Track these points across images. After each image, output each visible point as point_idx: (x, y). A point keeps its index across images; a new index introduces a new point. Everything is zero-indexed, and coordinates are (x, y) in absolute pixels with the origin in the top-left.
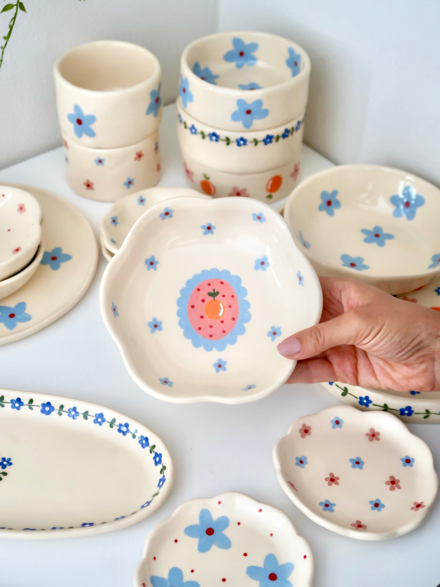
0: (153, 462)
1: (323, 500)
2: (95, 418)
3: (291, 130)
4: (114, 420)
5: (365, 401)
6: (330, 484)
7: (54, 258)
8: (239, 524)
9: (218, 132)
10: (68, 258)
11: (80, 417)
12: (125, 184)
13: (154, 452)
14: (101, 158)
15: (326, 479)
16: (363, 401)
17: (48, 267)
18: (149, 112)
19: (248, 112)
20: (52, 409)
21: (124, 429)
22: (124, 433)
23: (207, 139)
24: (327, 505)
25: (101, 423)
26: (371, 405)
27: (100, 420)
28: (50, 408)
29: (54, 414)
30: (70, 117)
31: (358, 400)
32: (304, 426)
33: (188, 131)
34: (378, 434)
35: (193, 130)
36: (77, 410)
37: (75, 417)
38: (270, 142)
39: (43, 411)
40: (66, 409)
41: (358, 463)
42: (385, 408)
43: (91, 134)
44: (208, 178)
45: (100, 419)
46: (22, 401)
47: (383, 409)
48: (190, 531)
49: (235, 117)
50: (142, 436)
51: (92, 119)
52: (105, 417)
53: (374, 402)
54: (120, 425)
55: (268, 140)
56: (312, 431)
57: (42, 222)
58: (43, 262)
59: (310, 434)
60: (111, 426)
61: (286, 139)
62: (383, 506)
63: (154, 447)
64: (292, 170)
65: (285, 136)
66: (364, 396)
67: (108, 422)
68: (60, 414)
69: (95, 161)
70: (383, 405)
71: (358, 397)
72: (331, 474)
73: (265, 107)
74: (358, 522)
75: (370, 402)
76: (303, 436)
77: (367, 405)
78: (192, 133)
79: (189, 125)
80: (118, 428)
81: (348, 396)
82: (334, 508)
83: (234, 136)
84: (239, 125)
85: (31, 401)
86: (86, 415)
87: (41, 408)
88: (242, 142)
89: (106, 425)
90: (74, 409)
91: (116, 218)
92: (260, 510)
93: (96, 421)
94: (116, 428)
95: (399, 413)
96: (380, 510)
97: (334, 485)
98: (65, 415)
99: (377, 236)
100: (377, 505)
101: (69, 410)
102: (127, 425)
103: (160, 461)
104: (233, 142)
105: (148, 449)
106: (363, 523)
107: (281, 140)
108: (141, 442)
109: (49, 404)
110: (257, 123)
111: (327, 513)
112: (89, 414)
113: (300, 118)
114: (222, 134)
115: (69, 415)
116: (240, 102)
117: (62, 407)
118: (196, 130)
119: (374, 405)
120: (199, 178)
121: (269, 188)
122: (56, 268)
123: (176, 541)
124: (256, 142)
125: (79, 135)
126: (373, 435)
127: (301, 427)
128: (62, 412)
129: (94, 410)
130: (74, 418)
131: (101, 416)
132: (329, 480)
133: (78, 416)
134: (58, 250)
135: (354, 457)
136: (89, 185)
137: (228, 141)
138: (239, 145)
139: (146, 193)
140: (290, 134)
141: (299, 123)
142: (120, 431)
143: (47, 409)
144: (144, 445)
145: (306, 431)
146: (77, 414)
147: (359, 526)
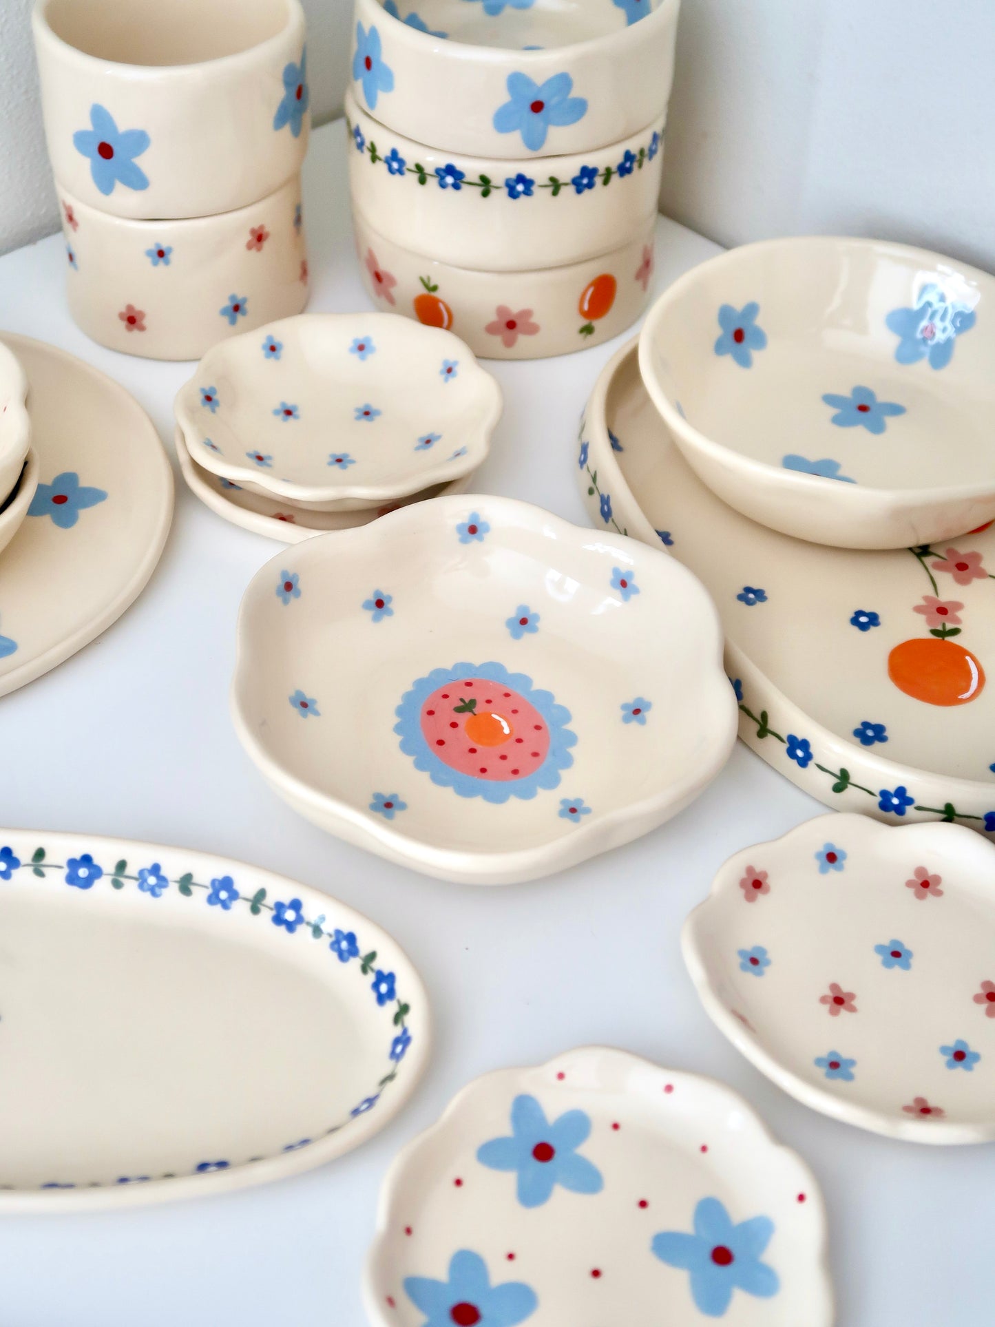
0: (373, 996)
1: (823, 1052)
2: (210, 891)
3: (638, 157)
4: (262, 894)
5: (895, 801)
6: (834, 1013)
7: (60, 500)
8: (616, 1126)
9: (460, 164)
10: (95, 496)
11: (172, 891)
12: (224, 312)
13: (372, 970)
14: (164, 246)
15: (823, 1000)
16: (889, 801)
17: (46, 521)
18: (280, 121)
19: (537, 107)
20: (96, 872)
21: (290, 915)
22: (291, 927)
23: (432, 182)
24: (834, 1065)
25: (228, 902)
26: (910, 810)
27: (223, 895)
28: (92, 871)
29: (102, 885)
30: (80, 139)
31: (879, 799)
32: (750, 870)
33: (382, 167)
34: (937, 879)
35: (395, 163)
36: (163, 872)
37: (157, 890)
38: (590, 185)
39: (72, 879)
40: (132, 870)
41: (896, 954)
42: (949, 814)
43: (138, 181)
44: (435, 288)
45: (223, 892)
46: (16, 854)
47: (943, 816)
48: (491, 1154)
49: (503, 121)
50: (338, 932)
51: (140, 140)
52: (238, 886)
53: (919, 802)
54: (280, 907)
55: (586, 179)
56: (771, 882)
57: (27, 402)
58: (34, 510)
59: (767, 891)
60: (255, 910)
61: (627, 177)
62: (976, 1057)
63: (372, 956)
64: (638, 263)
65: (624, 170)
66: (892, 788)
67: (246, 899)
68: (117, 885)
69: (149, 253)
70: (942, 807)
71: (876, 791)
72: (834, 987)
73: (575, 93)
74: (920, 1101)
75: (910, 801)
76: (750, 898)
77: (900, 810)
78: (391, 171)
79: (383, 152)
80: (273, 913)
81: (850, 790)
82: (854, 1070)
83: (501, 173)
84: (514, 141)
85: (40, 854)
86: (186, 884)
87: (66, 871)
88: (520, 188)
89: (240, 908)
90: (155, 870)
91: (213, 390)
92: (669, 1088)
93: (213, 899)
94: (267, 914)
95: (983, 823)
96: (969, 1068)
97: (844, 1013)
98: (130, 886)
99: (863, 408)
100: (959, 1056)
101: (141, 872)
102: (296, 905)
103: (391, 993)
104: (497, 188)
105: (355, 963)
106: (932, 1103)
107: (615, 178)
108: (336, 946)
109: (87, 860)
110: (559, 136)
111: (839, 1083)
112: (195, 880)
113: (658, 126)
114: (471, 168)
115: (141, 887)
116: (516, 81)
117: (122, 866)
118: (401, 162)
119: (919, 808)
120: (408, 287)
121: (586, 307)
122: (66, 521)
123: (458, 1182)
124: (555, 185)
125: (106, 187)
126: (925, 884)
127: (744, 875)
128: (122, 880)
129: (207, 870)
130: (154, 894)
131: (226, 883)
132: (831, 1000)
133: (165, 886)
134: (69, 479)
135: (885, 941)
136: (132, 320)
137: (485, 185)
138: (513, 194)
139: (281, 330)
140: (635, 165)
141: (655, 137)
142: (278, 920)
143: (83, 872)
144: (346, 955)
145: (757, 884)
146: (164, 884)
147: (924, 1111)
